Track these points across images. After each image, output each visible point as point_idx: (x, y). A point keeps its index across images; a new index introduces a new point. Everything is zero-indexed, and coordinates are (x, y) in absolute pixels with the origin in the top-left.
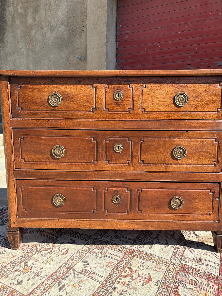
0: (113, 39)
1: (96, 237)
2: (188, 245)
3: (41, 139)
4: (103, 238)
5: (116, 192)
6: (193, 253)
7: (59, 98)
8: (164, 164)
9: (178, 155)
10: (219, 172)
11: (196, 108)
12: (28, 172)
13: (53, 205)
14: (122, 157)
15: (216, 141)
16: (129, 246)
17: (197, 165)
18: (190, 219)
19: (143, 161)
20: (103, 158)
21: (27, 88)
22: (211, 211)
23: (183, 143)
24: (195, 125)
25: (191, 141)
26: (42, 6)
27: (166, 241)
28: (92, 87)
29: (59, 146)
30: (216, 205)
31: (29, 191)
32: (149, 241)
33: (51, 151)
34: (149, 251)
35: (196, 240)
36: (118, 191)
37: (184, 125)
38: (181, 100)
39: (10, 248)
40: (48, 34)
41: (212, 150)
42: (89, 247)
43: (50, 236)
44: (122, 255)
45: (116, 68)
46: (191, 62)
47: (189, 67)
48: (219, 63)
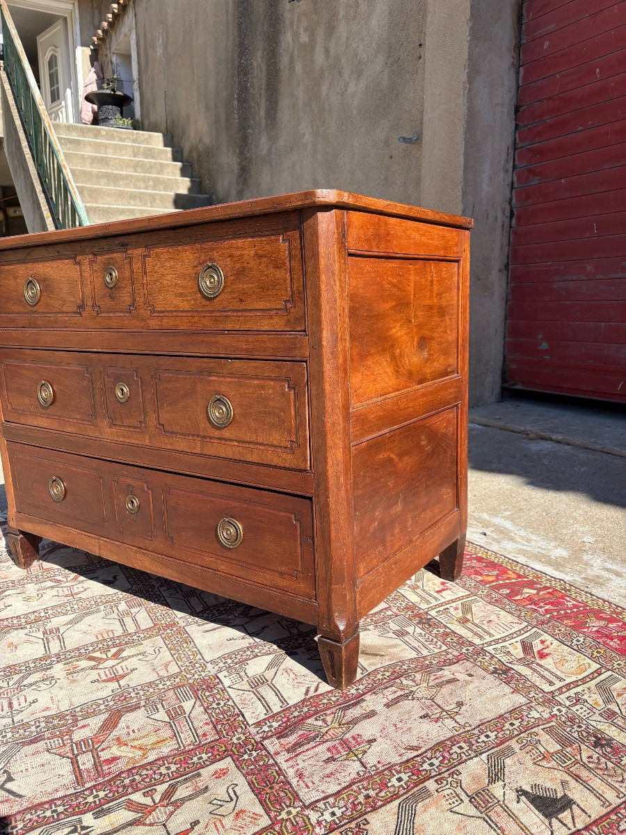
0: (501, 65)
3: (24, 367)
5: (130, 489)
6: (273, 666)
7: (36, 289)
8: (197, 436)
9: (217, 417)
10: (303, 470)
11: (241, 300)
12: (17, 430)
14: (130, 413)
15: (289, 387)
17: (257, 446)
19: (163, 426)
22: (300, 569)
23: (225, 388)
25: (240, 385)
28: (75, 262)
30: (308, 556)
31: (21, 465)
36: (133, 487)
37: (222, 343)
38: (210, 282)
39: (17, 565)
41: (283, 410)
44: (147, 626)
45: (515, 149)
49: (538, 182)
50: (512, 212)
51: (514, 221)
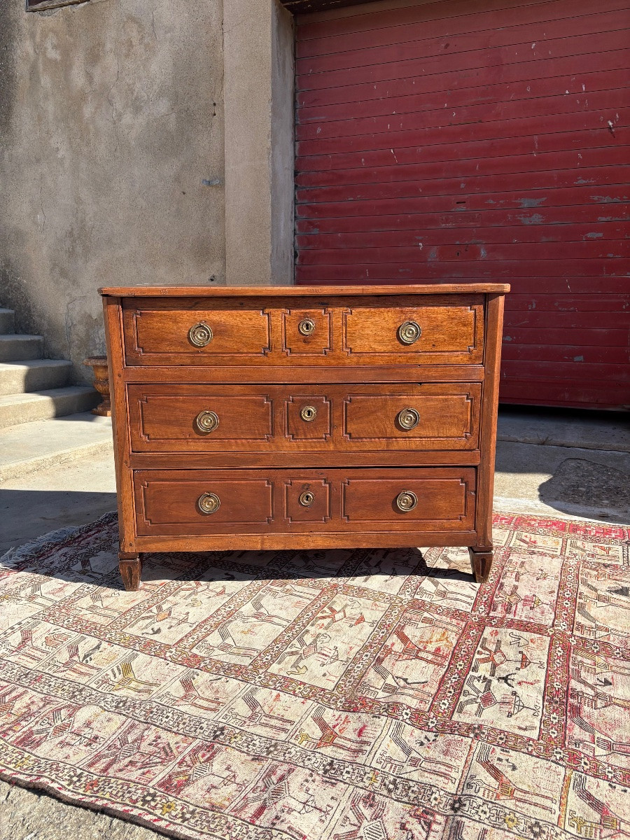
0: (287, 136)
1: (271, 568)
2: (430, 574)
3: (177, 401)
4: (284, 569)
5: (307, 487)
6: (436, 584)
7: (208, 333)
8: (384, 438)
9: (405, 423)
10: (474, 450)
11: (434, 345)
12: (155, 458)
13: (199, 511)
14: (315, 428)
15: (467, 399)
16: (329, 579)
17: (439, 439)
18: (431, 528)
19: (350, 434)
20: (282, 431)
21: (152, 316)
22: (463, 513)
23: (414, 403)
24: (433, 373)
25: (428, 400)
26: (109, 46)
27: (394, 569)
28: (263, 313)
29: (207, 412)
30: (471, 504)
31: (156, 490)
32: (364, 570)
33: (195, 420)
34: (364, 585)
35: (445, 566)
36: (309, 485)
37: (415, 373)
38: (409, 333)
39: (125, 590)
40: (127, 119)
41: (462, 413)
42: (261, 584)
43: (188, 570)
44: (317, 592)
45: (295, 204)
46: (466, 196)
47: (462, 208)
48: (526, 203)
49: (318, 232)
50: (295, 252)
51: (297, 260)
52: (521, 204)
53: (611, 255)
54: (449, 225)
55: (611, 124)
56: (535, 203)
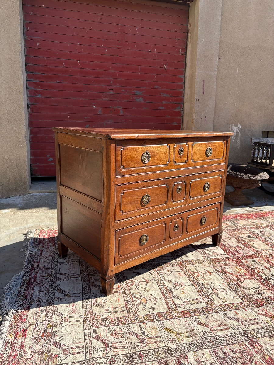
5: (176, 223)
6: (208, 251)
7: (149, 156)
9: (206, 189)
11: (214, 157)
14: (181, 196)
15: (221, 177)
16: (174, 261)
18: (209, 229)
19: (191, 196)
20: (170, 199)
22: (216, 221)
23: (209, 180)
24: (214, 168)
25: (212, 179)
28: (167, 145)
31: (124, 239)
36: (177, 221)
37: (209, 168)
41: (219, 182)
44: (178, 267)
45: (27, 80)
46: (113, 87)
47: (112, 92)
48: (137, 93)
49: (41, 96)
50: (28, 106)
52: (135, 93)
53: (167, 116)
54: (106, 99)
55: (165, 66)
56: (140, 93)
